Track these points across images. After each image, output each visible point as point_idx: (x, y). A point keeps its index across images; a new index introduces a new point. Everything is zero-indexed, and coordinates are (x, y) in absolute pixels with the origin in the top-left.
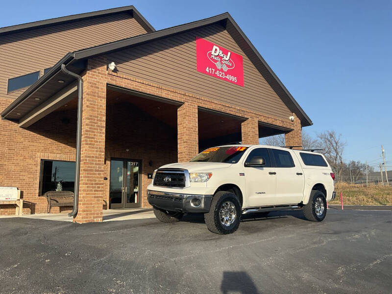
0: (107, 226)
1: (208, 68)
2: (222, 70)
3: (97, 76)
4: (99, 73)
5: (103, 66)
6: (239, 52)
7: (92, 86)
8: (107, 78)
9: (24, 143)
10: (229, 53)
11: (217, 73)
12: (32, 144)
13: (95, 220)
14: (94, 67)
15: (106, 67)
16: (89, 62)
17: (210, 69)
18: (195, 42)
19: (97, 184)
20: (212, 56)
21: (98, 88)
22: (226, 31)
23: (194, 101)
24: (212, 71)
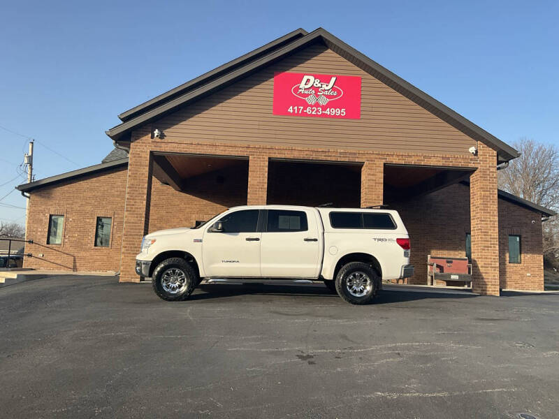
0: (144, 285)
1: (291, 107)
2: (317, 105)
3: (140, 146)
4: (142, 143)
5: (147, 134)
6: (356, 72)
7: (134, 157)
8: (151, 146)
9: (181, 206)
10: (333, 79)
11: (308, 110)
12: (188, 206)
13: (133, 281)
14: (138, 138)
15: (150, 135)
16: (132, 135)
17: (296, 108)
18: (272, 79)
19: (136, 248)
20: (300, 91)
21: (141, 157)
22: (329, 51)
23: (264, 153)
24: (298, 109)
